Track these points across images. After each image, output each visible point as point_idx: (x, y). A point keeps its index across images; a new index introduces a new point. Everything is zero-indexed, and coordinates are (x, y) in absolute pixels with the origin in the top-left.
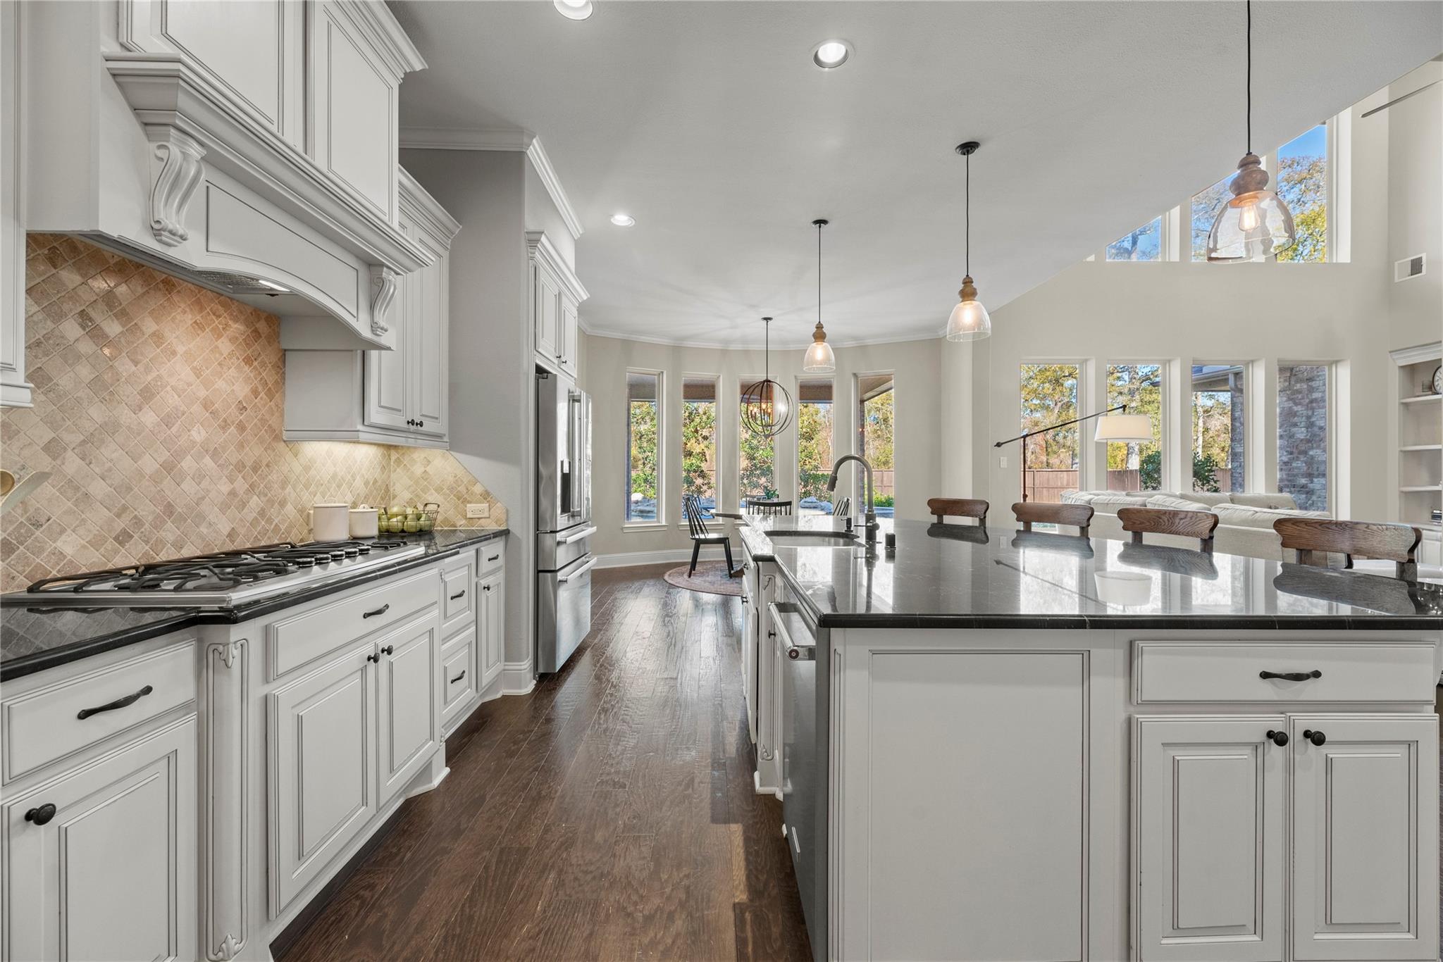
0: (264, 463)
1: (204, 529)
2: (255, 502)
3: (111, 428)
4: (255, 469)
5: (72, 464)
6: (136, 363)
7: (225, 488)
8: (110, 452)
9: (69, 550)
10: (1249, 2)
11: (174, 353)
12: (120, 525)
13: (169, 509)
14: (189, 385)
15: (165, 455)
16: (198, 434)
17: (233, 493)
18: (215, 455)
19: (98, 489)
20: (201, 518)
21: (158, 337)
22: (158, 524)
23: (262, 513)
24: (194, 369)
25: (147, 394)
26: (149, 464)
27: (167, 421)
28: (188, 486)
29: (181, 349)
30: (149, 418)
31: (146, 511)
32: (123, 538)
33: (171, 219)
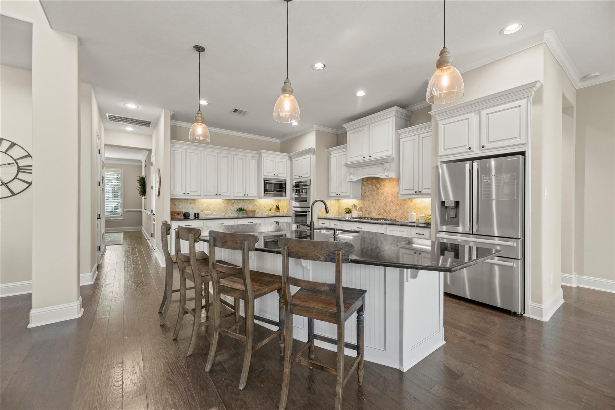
0: (403, 203)
1: (390, 215)
2: (401, 212)
3: (378, 199)
4: (401, 205)
5: (374, 204)
6: (381, 190)
7: (394, 208)
8: (378, 203)
9: (374, 215)
11: (386, 187)
12: (379, 213)
13: (385, 211)
14: (388, 191)
15: (385, 202)
16: (390, 199)
17: (396, 209)
18: (393, 202)
19: (377, 207)
20: (390, 213)
21: (384, 185)
22: (384, 213)
23: (402, 214)
24: (389, 188)
25: (382, 194)
26: (383, 204)
27: (385, 197)
28: (388, 208)
29: (387, 186)
30: (382, 197)
31: (382, 211)
32: (379, 215)
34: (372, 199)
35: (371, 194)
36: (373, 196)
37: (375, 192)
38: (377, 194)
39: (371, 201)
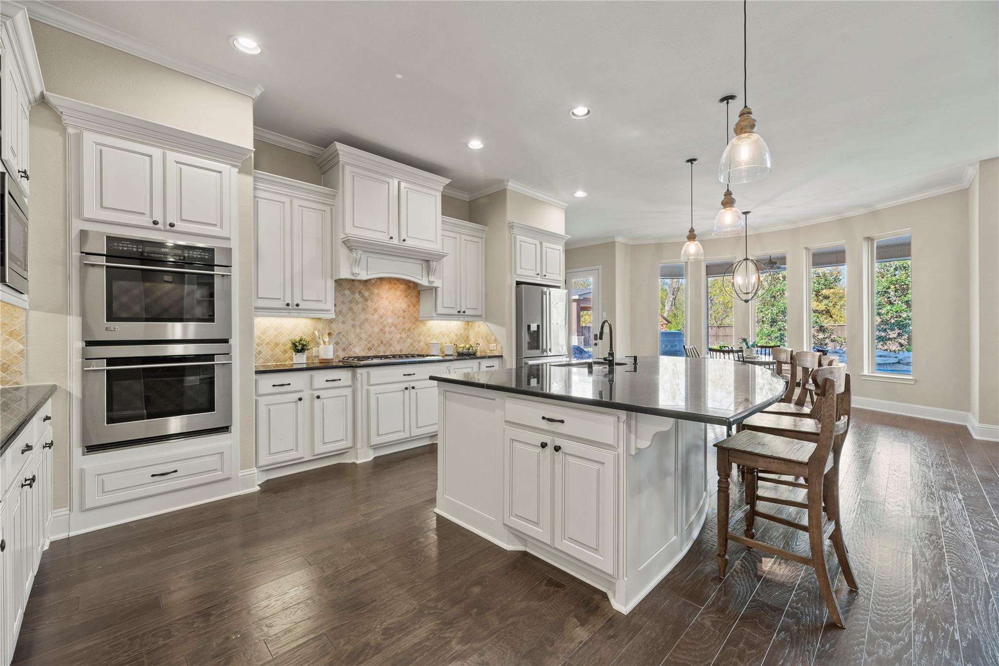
0: (412, 328)
1: (392, 348)
2: (409, 341)
3: (367, 320)
4: (409, 330)
5: (358, 330)
6: (372, 302)
7: (399, 337)
8: (366, 326)
9: (357, 351)
10: (745, 1)
11: (383, 298)
12: (369, 345)
13: (382, 342)
14: (387, 306)
15: (381, 327)
16: (390, 321)
17: (401, 338)
18: (395, 326)
19: (364, 336)
20: (391, 345)
21: (378, 294)
22: (379, 346)
23: (411, 344)
24: (389, 302)
25: (376, 310)
26: (376, 330)
27: (381, 317)
28: (387, 336)
29: (384, 297)
30: (376, 317)
31: (376, 342)
32: (370, 349)
33: (356, 270)
34: (353, 320)
35: (351, 309)
36: (354, 313)
37: (360, 306)
38: (364, 309)
39: (350, 322)
